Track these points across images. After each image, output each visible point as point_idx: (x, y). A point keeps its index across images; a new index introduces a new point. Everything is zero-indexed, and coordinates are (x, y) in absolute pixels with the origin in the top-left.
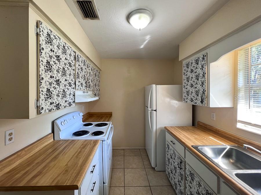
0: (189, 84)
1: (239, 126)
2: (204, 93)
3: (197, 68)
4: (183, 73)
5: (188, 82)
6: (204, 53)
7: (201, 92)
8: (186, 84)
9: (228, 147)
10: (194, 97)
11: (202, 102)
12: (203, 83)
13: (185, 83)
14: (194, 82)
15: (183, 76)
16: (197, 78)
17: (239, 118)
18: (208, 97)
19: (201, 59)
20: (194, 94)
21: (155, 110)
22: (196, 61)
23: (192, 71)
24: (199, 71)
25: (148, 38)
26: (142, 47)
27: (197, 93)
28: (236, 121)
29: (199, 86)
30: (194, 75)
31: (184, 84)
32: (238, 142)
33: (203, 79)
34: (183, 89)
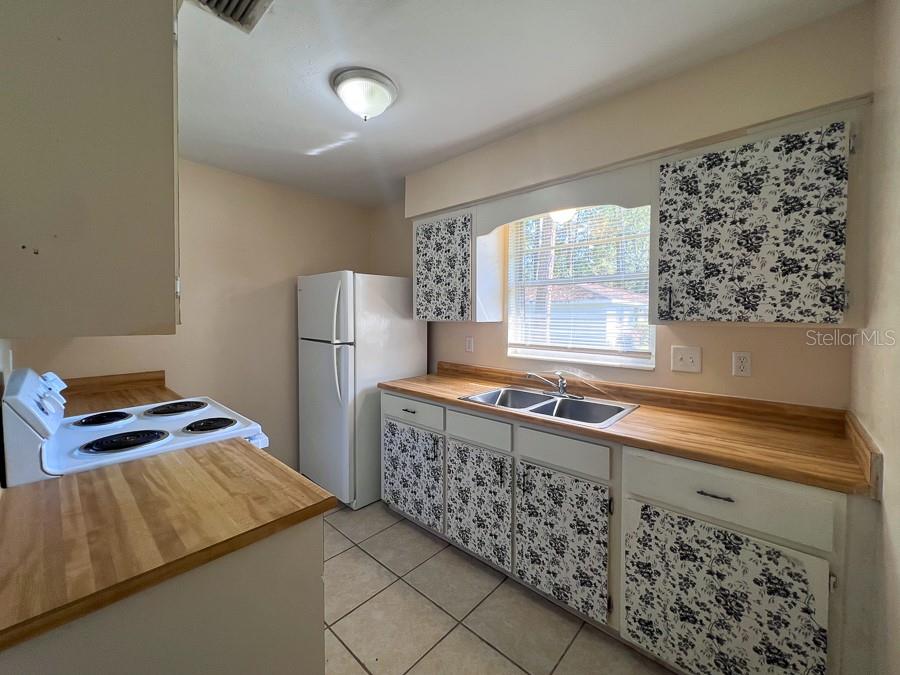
0: (432, 275)
1: (511, 352)
2: (465, 294)
3: (450, 242)
4: (415, 250)
5: (429, 270)
6: (465, 212)
7: (459, 292)
8: (424, 276)
9: (503, 390)
10: (443, 304)
11: (462, 313)
12: (463, 275)
13: (421, 273)
14: (444, 271)
15: (415, 255)
16: (451, 262)
17: (511, 339)
18: (473, 302)
19: (459, 224)
20: (443, 298)
21: (351, 344)
22: (450, 227)
23: (439, 247)
24: (455, 248)
25: (350, 136)
26: (314, 152)
27: (451, 295)
28: (506, 345)
29: (455, 282)
30: (443, 256)
31: (415, 276)
32: (510, 379)
33: (464, 267)
34: (415, 287)
